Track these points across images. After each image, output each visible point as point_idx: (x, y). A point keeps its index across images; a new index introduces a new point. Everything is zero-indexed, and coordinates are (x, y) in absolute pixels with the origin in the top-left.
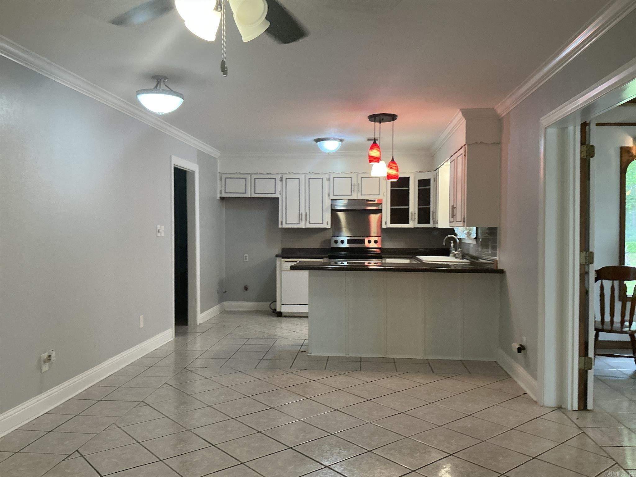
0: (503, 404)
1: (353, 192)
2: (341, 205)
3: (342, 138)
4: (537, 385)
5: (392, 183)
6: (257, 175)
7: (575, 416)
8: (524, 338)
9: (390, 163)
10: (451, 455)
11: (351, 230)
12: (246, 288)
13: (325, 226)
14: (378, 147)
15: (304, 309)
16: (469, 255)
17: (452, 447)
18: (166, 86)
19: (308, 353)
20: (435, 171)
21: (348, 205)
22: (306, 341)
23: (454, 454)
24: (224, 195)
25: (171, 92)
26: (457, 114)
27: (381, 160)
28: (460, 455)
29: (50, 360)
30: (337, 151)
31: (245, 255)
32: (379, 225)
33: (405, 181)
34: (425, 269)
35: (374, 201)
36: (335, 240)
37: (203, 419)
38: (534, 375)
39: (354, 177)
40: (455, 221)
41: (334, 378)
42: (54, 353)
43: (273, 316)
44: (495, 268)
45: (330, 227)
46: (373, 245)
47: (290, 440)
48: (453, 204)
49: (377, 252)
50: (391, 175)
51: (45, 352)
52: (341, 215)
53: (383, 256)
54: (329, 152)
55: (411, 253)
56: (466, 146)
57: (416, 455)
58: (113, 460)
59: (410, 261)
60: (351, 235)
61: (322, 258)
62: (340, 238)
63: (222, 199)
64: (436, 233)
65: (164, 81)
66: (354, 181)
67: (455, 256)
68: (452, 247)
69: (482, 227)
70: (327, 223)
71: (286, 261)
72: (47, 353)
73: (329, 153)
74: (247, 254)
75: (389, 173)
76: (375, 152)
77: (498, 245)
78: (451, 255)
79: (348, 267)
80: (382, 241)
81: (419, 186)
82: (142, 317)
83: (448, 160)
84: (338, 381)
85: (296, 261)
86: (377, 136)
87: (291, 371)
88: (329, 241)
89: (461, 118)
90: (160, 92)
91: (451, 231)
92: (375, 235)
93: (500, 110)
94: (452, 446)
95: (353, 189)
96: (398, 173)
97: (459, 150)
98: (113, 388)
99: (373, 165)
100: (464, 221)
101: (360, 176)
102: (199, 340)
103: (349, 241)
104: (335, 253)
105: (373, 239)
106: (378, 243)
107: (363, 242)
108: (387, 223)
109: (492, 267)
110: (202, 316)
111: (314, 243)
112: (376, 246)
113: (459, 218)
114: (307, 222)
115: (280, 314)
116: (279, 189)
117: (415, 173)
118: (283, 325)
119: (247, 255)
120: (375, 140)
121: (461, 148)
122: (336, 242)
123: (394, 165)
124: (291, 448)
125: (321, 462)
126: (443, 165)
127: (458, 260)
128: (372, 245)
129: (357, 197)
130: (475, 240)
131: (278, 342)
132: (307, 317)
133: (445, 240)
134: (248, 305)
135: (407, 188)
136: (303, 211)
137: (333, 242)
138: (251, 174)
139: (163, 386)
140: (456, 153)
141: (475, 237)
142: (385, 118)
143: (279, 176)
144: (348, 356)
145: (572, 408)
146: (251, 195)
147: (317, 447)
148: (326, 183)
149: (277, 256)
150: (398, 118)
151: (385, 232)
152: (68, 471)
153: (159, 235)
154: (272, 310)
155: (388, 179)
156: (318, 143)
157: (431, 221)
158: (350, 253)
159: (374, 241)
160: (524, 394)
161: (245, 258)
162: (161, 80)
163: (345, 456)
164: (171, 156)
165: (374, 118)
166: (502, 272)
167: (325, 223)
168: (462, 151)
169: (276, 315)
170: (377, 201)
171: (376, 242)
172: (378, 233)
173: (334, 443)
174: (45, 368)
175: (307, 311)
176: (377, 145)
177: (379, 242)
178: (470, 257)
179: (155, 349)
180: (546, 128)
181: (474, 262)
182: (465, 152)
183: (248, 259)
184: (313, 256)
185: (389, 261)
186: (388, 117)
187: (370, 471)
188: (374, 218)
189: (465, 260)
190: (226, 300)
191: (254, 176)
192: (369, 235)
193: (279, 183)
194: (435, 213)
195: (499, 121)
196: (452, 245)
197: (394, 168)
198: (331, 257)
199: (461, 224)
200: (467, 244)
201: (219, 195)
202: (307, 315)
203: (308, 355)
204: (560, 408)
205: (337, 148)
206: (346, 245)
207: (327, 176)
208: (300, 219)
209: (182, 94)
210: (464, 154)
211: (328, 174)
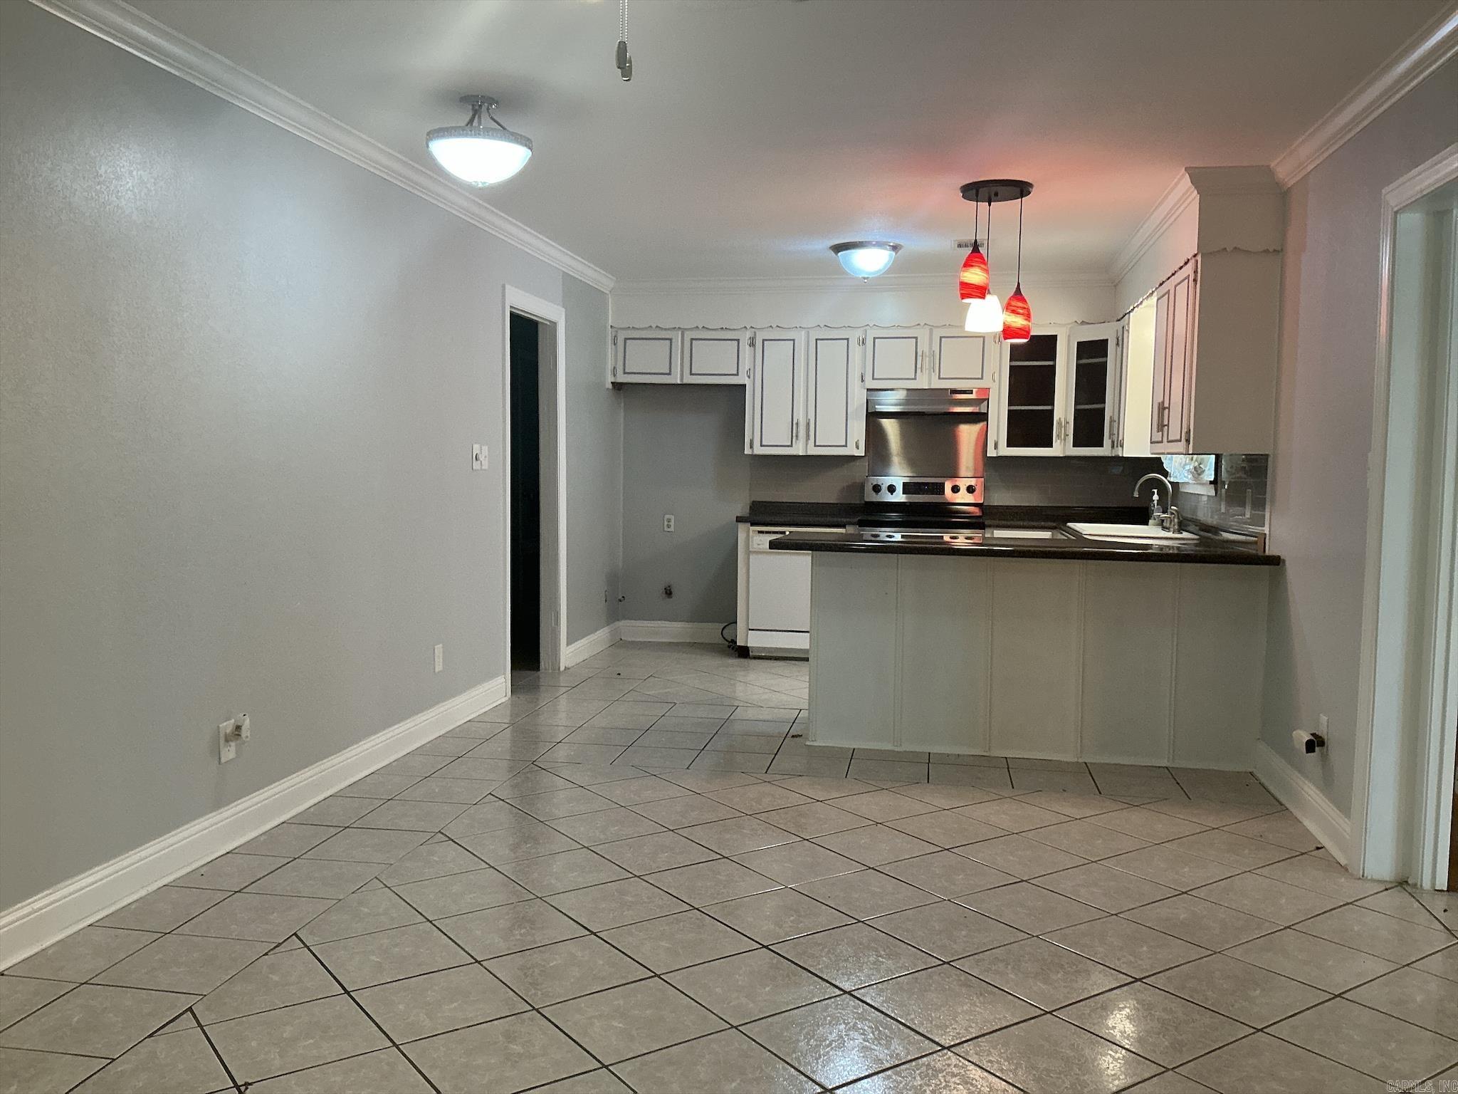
0: (1265, 871)
1: (919, 371)
2: (890, 402)
3: (898, 242)
4: (1348, 829)
5: (1013, 347)
6: (697, 332)
7: (1439, 904)
8: (1324, 719)
9: (1010, 299)
10: (1137, 980)
11: (911, 461)
12: (669, 592)
13: (851, 451)
14: (982, 261)
15: (800, 642)
16: (1196, 522)
17: (1140, 962)
18: (492, 118)
19: (807, 739)
20: (1118, 320)
21: (907, 402)
22: (804, 714)
23: (1144, 978)
24: (622, 378)
25: (503, 132)
26: (1180, 180)
27: (989, 293)
28: (1159, 981)
29: (240, 735)
30: (883, 274)
31: (667, 516)
32: (980, 450)
33: (1046, 346)
34: (1089, 553)
35: (971, 392)
36: (875, 483)
37: (572, 875)
38: (1344, 806)
39: (923, 335)
40: (1165, 439)
41: (866, 797)
42: (247, 722)
43: (730, 656)
44: (1260, 553)
45: (863, 455)
46: (963, 497)
47: (764, 929)
48: (1161, 400)
49: (973, 513)
50: (1012, 331)
51: (228, 719)
52: (890, 426)
53: (987, 522)
54: (866, 276)
55: (1056, 517)
56: (1199, 258)
57: (1054, 977)
58: (373, 958)
59: (1053, 535)
60: (913, 472)
61: (843, 526)
62: (885, 481)
63: (618, 386)
64: (1117, 470)
65: (488, 109)
66: (924, 347)
67: (1161, 523)
68: (1155, 502)
69: (1231, 455)
70: (855, 443)
71: (760, 532)
72: (233, 721)
73: (864, 278)
74: (673, 514)
75: (1006, 323)
76: (976, 274)
77: (1268, 496)
78: (1151, 522)
79: (903, 545)
80: (986, 488)
81: (1078, 358)
82: (439, 649)
83: (1153, 292)
84: (873, 804)
85: (784, 533)
86: (981, 237)
87: (768, 777)
88: (862, 487)
89: (1187, 191)
90: (477, 134)
91: (1155, 464)
92: (970, 474)
93: (1286, 169)
94: (1142, 960)
95: (919, 366)
96: (1030, 324)
97: (1181, 268)
98: (377, 801)
99: (970, 304)
100: (1188, 441)
101: (938, 333)
102: (563, 703)
103: (907, 488)
104: (875, 514)
105: (963, 484)
106: (975, 493)
107: (940, 489)
108: (1000, 447)
109: (1251, 550)
110: (571, 650)
111: (825, 491)
112: (970, 498)
113: (1174, 432)
114: (810, 441)
115: (744, 652)
116: (746, 364)
117: (1070, 326)
118: (752, 676)
119: (672, 517)
120: (976, 247)
121: (1186, 263)
122: (877, 489)
123: (1020, 304)
124: (766, 947)
125: (834, 982)
126: (1140, 306)
127: (1170, 535)
128: (960, 496)
129: (930, 384)
130: (1213, 485)
131: (739, 713)
132: (807, 659)
133: (1138, 486)
134: (674, 630)
135: (1051, 363)
136: (800, 416)
137: (868, 488)
138: (683, 331)
139: (486, 800)
140: (1173, 274)
141: (1212, 479)
142: (1001, 189)
143: (748, 334)
144: (896, 749)
145: (1433, 884)
146: (682, 378)
147: (826, 947)
148: (856, 351)
149: (740, 520)
150: (1034, 191)
151: (994, 467)
152: (276, 978)
153: (476, 465)
154: (727, 643)
155: (1005, 338)
156: (839, 254)
157: (1107, 441)
158: (910, 515)
159: (965, 488)
160: (1318, 848)
161: (666, 523)
162: (480, 106)
163: (889, 970)
164: (504, 287)
165: (979, 191)
166: (1276, 561)
167: (851, 444)
168: (1189, 270)
169: (737, 652)
170: (977, 392)
171: (970, 489)
172: (975, 470)
173: (865, 941)
174: (229, 753)
175: (808, 647)
176: (982, 257)
177: (979, 490)
178: (1197, 528)
179: (468, 719)
180: (1396, 213)
181: (1205, 537)
182: (1196, 272)
183: (672, 527)
184: (822, 520)
185: (999, 533)
186: (1009, 188)
187: (948, 1006)
188: (967, 434)
189: (1185, 535)
190: (625, 618)
191: (689, 335)
192: (954, 475)
193: (746, 351)
194: (1117, 421)
195: (1282, 197)
196: (1156, 497)
197: (1021, 311)
198: (862, 524)
199: (1181, 447)
200: (1193, 496)
201: (610, 379)
202: (807, 656)
203: (808, 743)
204: (1403, 883)
205: (885, 267)
206: (899, 497)
207: (859, 334)
208: (794, 436)
209: (529, 139)
210: (1191, 278)
211: (862, 329)
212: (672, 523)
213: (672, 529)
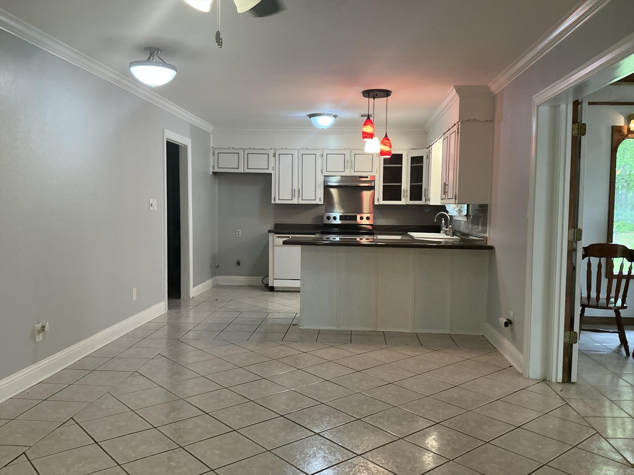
0: (489, 376)
2: (334, 181)
3: (336, 114)
4: (522, 358)
5: (385, 159)
6: (250, 150)
7: (559, 388)
8: (512, 313)
9: (383, 139)
10: (437, 423)
11: (343, 206)
12: (238, 263)
13: (318, 202)
14: (371, 122)
15: (296, 284)
18: (159, 57)
19: (299, 326)
20: (428, 148)
21: (341, 181)
22: (298, 315)
23: (440, 422)
24: (217, 170)
25: (163, 63)
26: (451, 91)
27: (374, 136)
28: (447, 423)
29: (44, 330)
30: (330, 127)
31: (238, 230)
32: (372, 201)
33: (398, 158)
34: (416, 245)
35: (367, 177)
36: (328, 216)
37: (196, 388)
38: (520, 349)
39: (347, 153)
40: (446, 198)
41: (325, 351)
42: (48, 324)
43: (265, 291)
44: (485, 245)
45: (322, 204)
47: (281, 409)
48: (445, 182)
49: (369, 228)
50: (384, 152)
51: (39, 323)
52: (334, 191)
53: (375, 232)
54: (323, 128)
55: (403, 230)
56: (459, 123)
57: (404, 423)
58: (108, 427)
59: (402, 237)
60: (344, 211)
61: (314, 234)
62: (332, 215)
63: (215, 173)
64: (427, 210)
65: (157, 53)
66: (348, 158)
67: (446, 232)
68: (443, 224)
69: (473, 204)
70: (319, 199)
71: (278, 237)
75: (382, 149)
76: (369, 128)
77: (488, 222)
78: (441, 232)
79: (340, 242)
80: (374, 218)
81: (411, 163)
82: (135, 290)
83: (441, 137)
84: (328, 353)
85: (289, 237)
86: (371, 112)
87: (283, 343)
88: (322, 217)
89: (455, 95)
90: (152, 64)
91: (443, 208)
92: (367, 212)
93: (494, 87)
94: (439, 415)
95: (346, 166)
96: (391, 149)
97: (452, 127)
98: (107, 358)
99: (366, 141)
100: (456, 199)
101: (354, 152)
102: (191, 313)
103: (341, 218)
104: (328, 229)
107: (355, 218)
108: (380, 200)
109: (482, 243)
110: (195, 289)
111: (307, 219)
112: (368, 222)
113: (450, 195)
114: (300, 198)
115: (272, 289)
116: (272, 164)
117: (408, 150)
118: (275, 299)
120: (368, 117)
121: (454, 125)
123: (387, 141)
124: (282, 416)
125: (311, 429)
126: (436, 143)
127: (449, 237)
128: (363, 221)
129: (350, 174)
130: (466, 217)
131: (270, 316)
133: (436, 217)
134: (240, 280)
135: (400, 166)
136: (295, 187)
137: (325, 218)
138: (244, 150)
139: (156, 357)
140: (449, 130)
141: (466, 214)
142: (378, 93)
143: (273, 152)
145: (557, 380)
146: (244, 170)
147: (308, 415)
148: (319, 159)
149: (270, 231)
150: (392, 94)
151: (378, 209)
152: (63, 437)
153: (151, 208)
154: (264, 285)
155: (381, 156)
156: (311, 118)
157: (423, 198)
158: (343, 229)
159: (366, 217)
160: (510, 366)
161: (237, 233)
162: (153, 52)
163: (335, 424)
164: (163, 130)
166: (491, 248)
168: (455, 128)
169: (269, 289)
170: (370, 177)
172: (370, 210)
173: (324, 411)
174: (39, 338)
175: (300, 286)
177: (371, 218)
178: (460, 234)
179: (148, 321)
180: (538, 106)
181: (463, 238)
182: (458, 129)
183: (240, 234)
184: (305, 232)
185: (381, 237)
186: (382, 93)
187: (359, 438)
188: (366, 195)
189: (455, 237)
190: (219, 275)
192: (361, 212)
193: (272, 159)
194: (427, 190)
195: (493, 99)
197: (388, 144)
198: (323, 233)
199: (453, 201)
200: (458, 221)
201: (211, 170)
202: (299, 290)
204: (544, 380)
205: (331, 124)
206: (338, 222)
207: (320, 152)
208: (293, 195)
209: (175, 67)
210: (456, 132)
211: (322, 150)
213: (240, 236)
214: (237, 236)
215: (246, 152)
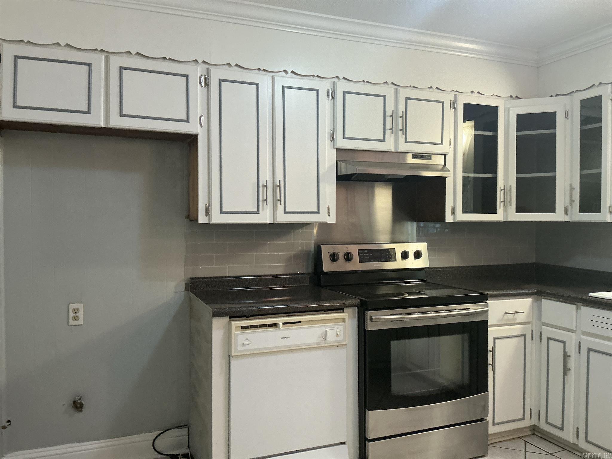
1: (388, 132)
6: (129, 59)
12: (78, 406)
13: (323, 217)
24: (8, 114)
31: (73, 306)
35: (429, 157)
36: (331, 252)
39: (389, 92)
45: (335, 222)
46: (412, 263)
62: (343, 249)
66: (391, 106)
70: (327, 209)
74: (81, 302)
81: (518, 129)
95: (388, 127)
101: (403, 93)
103: (362, 255)
105: (412, 249)
106: (422, 258)
108: (456, 212)
112: (418, 264)
114: (279, 207)
116: (197, 110)
117: (508, 99)
119: (80, 306)
122: (334, 257)
129: (398, 147)
134: (87, 453)
135: (492, 133)
137: (325, 257)
138: (108, 54)
143: (199, 71)
146: (107, 120)
148: (326, 104)
157: (559, 208)
159: (414, 253)
161: (72, 314)
167: (324, 210)
171: (418, 255)
177: (425, 254)
190: (11, 449)
193: (198, 91)
206: (356, 264)
207: (328, 85)
208: (260, 200)
211: (330, 80)
212: (81, 314)
213: (81, 322)
214: (72, 322)
215: (116, 62)
